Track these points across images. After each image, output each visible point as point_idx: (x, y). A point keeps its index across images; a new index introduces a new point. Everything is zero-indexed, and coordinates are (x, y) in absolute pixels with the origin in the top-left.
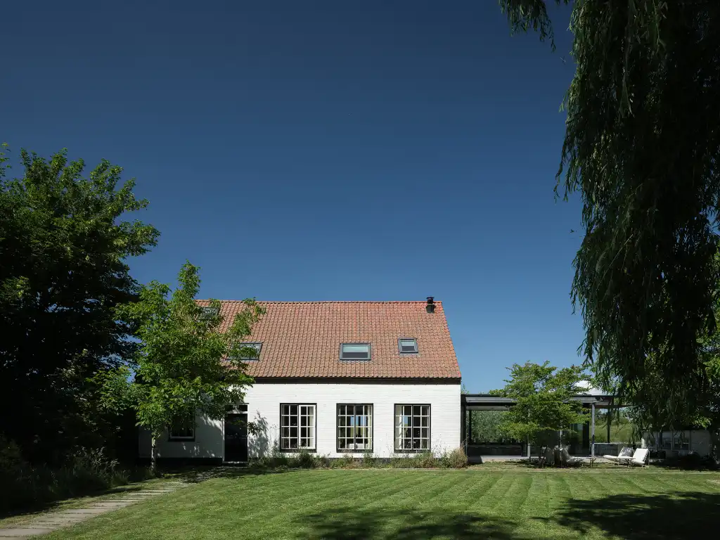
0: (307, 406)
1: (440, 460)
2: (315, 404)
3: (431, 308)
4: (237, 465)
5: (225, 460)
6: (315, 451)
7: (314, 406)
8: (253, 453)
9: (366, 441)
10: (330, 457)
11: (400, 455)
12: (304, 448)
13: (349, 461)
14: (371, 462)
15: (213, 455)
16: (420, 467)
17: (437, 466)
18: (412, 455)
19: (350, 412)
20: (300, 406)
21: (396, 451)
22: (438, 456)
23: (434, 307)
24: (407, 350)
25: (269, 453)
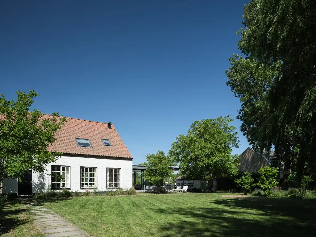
0: (65, 167)
1: (126, 192)
2: (70, 166)
3: (110, 127)
4: (26, 197)
5: (19, 195)
6: (70, 189)
7: (69, 167)
8: (36, 190)
9: (94, 184)
10: (78, 191)
11: (110, 190)
12: (64, 187)
13: (88, 193)
14: (97, 193)
15: (12, 192)
16: (119, 195)
17: (125, 194)
18: (114, 190)
19: (87, 171)
20: (62, 167)
21: (107, 188)
22: (125, 190)
23: (111, 126)
24: (107, 144)
25: (45, 191)
